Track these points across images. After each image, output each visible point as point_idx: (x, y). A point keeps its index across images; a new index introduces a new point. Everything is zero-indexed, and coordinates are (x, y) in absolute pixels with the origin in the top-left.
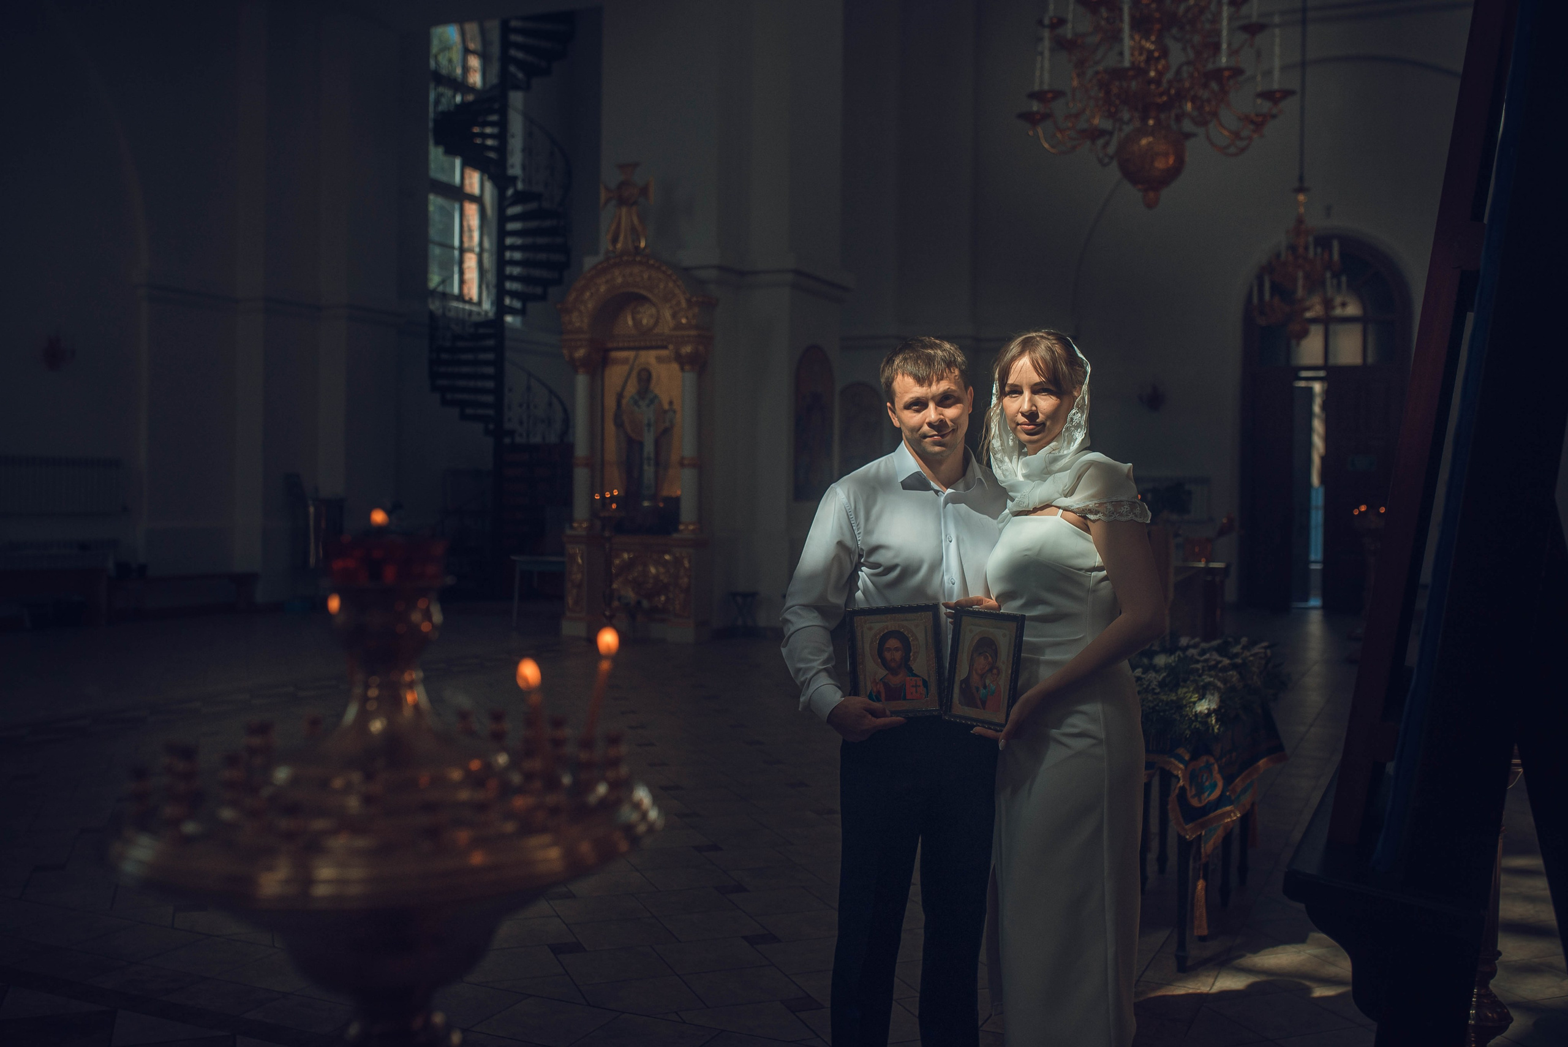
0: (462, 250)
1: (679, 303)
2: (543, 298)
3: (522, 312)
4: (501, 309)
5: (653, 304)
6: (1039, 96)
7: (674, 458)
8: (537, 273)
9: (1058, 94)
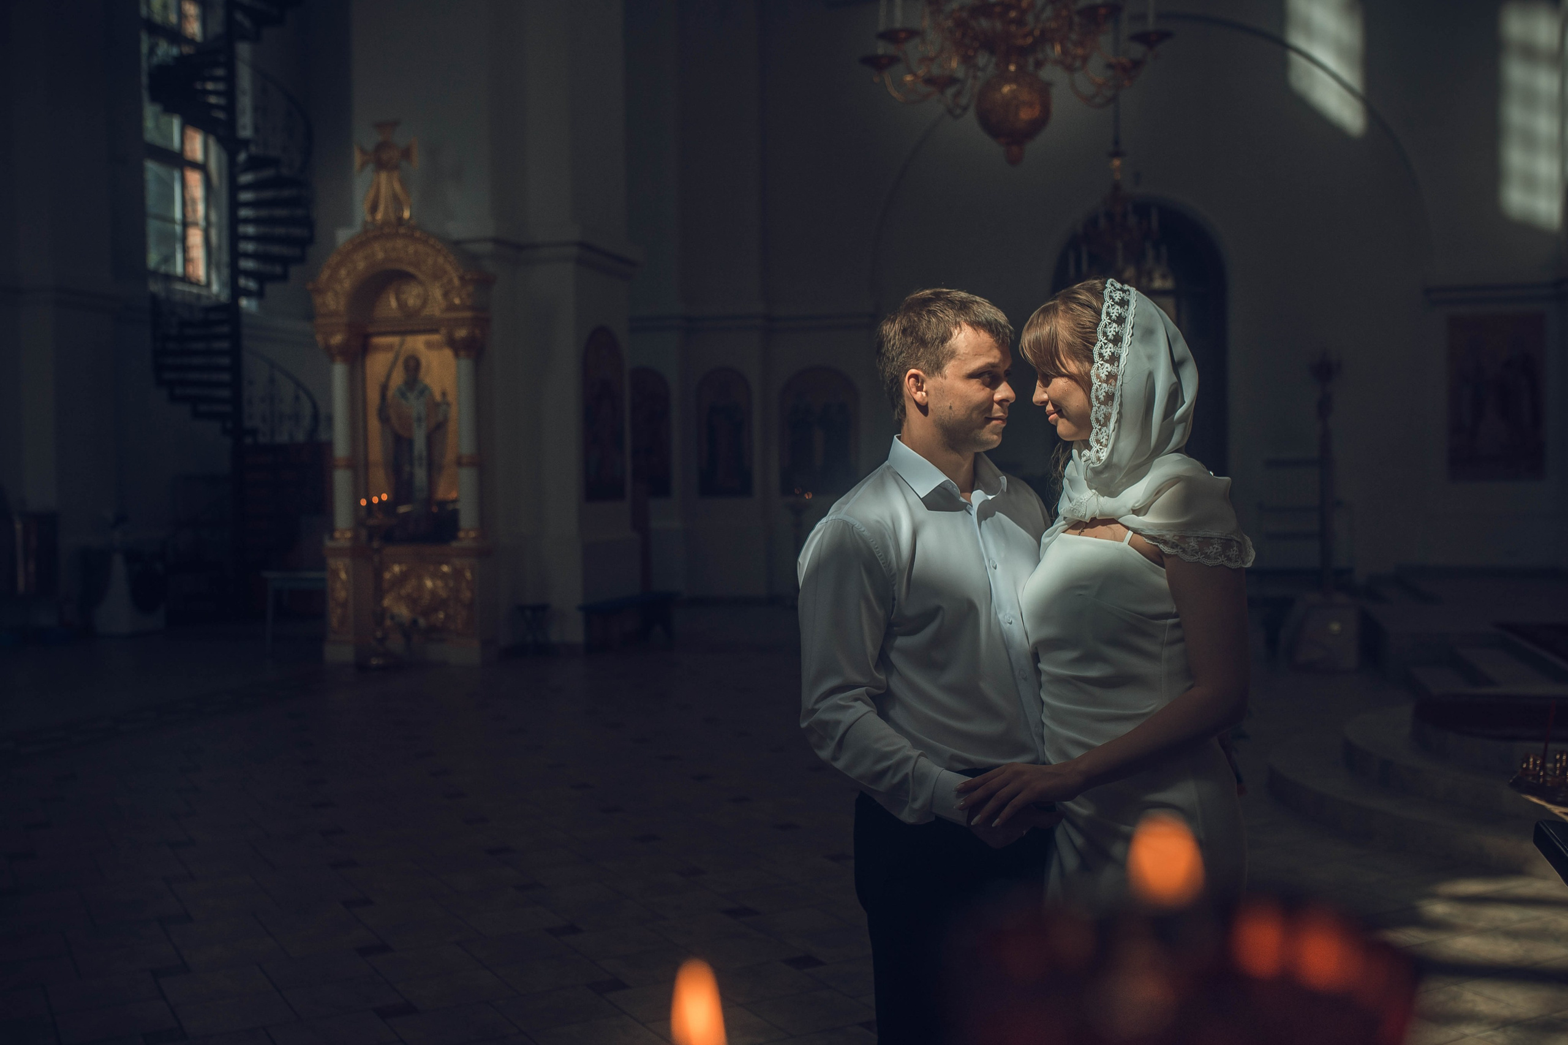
0: (185, 224)
1: (450, 281)
2: (284, 277)
3: (259, 294)
4: (236, 292)
5: (421, 283)
6: (890, 36)
7: (450, 456)
8: (275, 249)
9: (912, 33)
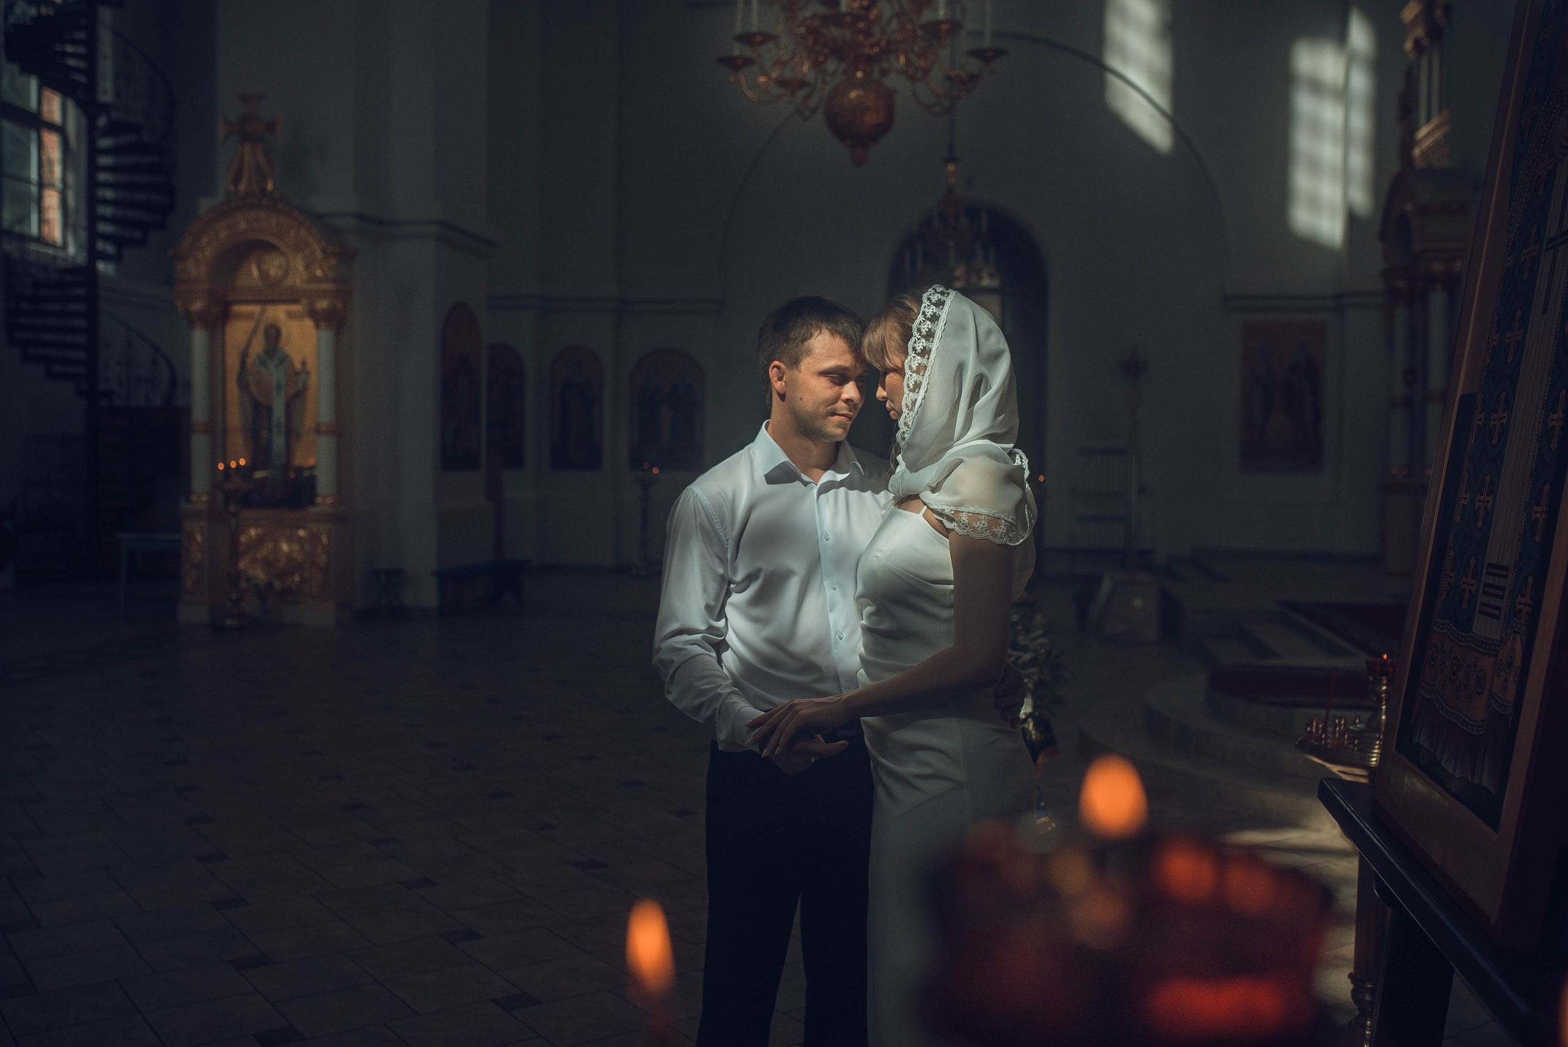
0: (41, 185)
1: (313, 253)
2: (143, 243)
3: (117, 259)
4: (94, 255)
5: (283, 254)
6: (746, 39)
7: (309, 424)
8: (135, 215)
9: (767, 38)
